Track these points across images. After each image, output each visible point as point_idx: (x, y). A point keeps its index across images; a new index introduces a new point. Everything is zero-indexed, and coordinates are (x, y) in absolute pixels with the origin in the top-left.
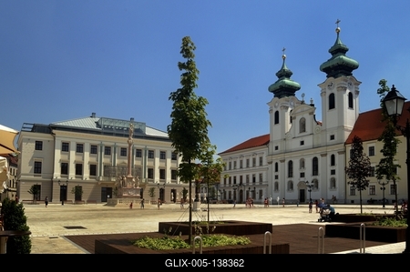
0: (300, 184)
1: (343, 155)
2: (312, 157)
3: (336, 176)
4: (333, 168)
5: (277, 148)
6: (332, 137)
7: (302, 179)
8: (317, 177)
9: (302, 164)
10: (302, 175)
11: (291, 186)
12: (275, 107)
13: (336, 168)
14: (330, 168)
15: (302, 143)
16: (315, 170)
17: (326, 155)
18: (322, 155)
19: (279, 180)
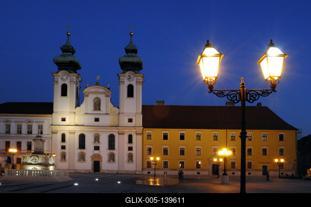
0: (94, 156)
1: (140, 137)
2: (109, 134)
3: (134, 152)
4: (130, 145)
5: (64, 120)
6: (130, 120)
7: (97, 152)
8: (114, 151)
9: (97, 139)
10: (97, 148)
11: (82, 157)
12: (62, 79)
13: (133, 145)
14: (127, 145)
15: (97, 120)
16: (111, 145)
17: (123, 134)
18: (119, 134)
19: (67, 151)
